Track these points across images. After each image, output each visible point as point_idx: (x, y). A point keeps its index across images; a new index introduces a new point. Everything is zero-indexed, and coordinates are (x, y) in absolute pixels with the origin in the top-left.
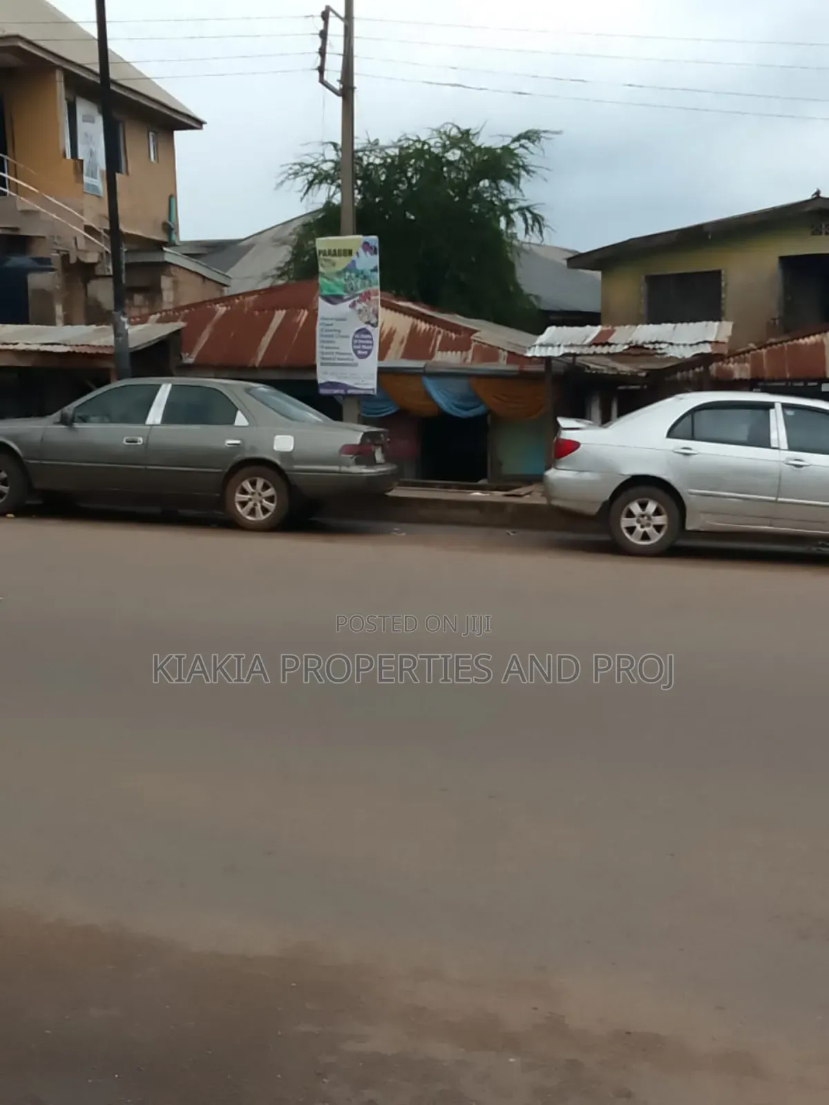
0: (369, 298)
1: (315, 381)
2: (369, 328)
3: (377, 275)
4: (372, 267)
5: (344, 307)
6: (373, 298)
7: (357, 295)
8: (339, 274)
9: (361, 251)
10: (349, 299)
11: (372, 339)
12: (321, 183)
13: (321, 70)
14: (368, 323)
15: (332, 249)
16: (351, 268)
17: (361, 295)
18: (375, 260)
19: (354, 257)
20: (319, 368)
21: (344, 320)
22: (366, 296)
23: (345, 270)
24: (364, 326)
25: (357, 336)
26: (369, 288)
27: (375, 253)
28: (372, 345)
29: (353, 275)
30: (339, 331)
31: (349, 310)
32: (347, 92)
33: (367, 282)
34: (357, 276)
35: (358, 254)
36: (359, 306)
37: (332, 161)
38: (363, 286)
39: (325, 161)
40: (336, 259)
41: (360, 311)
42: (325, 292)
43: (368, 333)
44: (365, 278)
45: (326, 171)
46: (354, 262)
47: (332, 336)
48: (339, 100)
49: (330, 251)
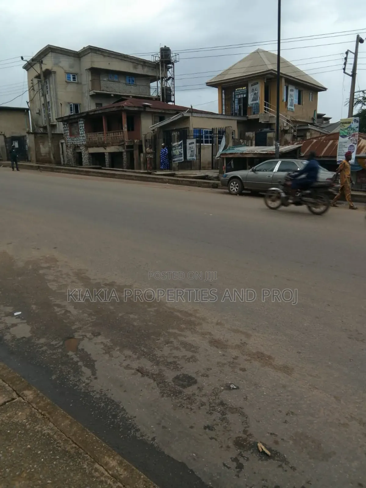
0: (355, 136)
1: (336, 160)
2: (354, 145)
3: (358, 129)
4: (356, 127)
5: (347, 139)
6: (356, 136)
7: (350, 135)
8: (346, 129)
9: (353, 122)
10: (348, 137)
11: (354, 148)
12: (358, 103)
13: (344, 69)
14: (353, 143)
15: (345, 121)
16: (350, 127)
17: (352, 135)
18: (357, 124)
19: (351, 124)
20: (338, 157)
21: (346, 142)
22: (354, 135)
23: (348, 128)
24: (352, 144)
25: (350, 147)
26: (354, 133)
27: (358, 122)
28: (354, 150)
29: (350, 129)
30: (345, 146)
31: (348, 139)
32: (354, 75)
33: (354, 131)
34: (352, 129)
35: (352, 123)
36: (351, 138)
37: (362, 97)
38: (353, 132)
39: (360, 97)
40: (345, 125)
41: (351, 140)
42: (341, 135)
43: (354, 146)
44: (354, 130)
45: (360, 100)
46: (351, 125)
47: (342, 147)
48: (351, 78)
49: (344, 122)
